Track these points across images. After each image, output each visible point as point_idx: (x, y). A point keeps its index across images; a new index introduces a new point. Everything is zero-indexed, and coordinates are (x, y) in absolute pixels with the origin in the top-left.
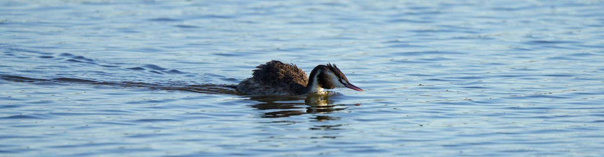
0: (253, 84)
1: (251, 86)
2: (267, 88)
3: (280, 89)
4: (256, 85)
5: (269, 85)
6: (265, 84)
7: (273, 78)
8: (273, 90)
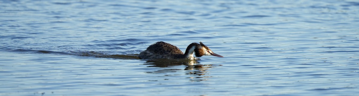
0: (149, 53)
1: (148, 55)
2: (157, 55)
3: (165, 55)
4: (151, 54)
5: (158, 54)
6: (156, 53)
7: (160, 49)
8: (161, 56)
